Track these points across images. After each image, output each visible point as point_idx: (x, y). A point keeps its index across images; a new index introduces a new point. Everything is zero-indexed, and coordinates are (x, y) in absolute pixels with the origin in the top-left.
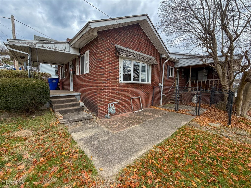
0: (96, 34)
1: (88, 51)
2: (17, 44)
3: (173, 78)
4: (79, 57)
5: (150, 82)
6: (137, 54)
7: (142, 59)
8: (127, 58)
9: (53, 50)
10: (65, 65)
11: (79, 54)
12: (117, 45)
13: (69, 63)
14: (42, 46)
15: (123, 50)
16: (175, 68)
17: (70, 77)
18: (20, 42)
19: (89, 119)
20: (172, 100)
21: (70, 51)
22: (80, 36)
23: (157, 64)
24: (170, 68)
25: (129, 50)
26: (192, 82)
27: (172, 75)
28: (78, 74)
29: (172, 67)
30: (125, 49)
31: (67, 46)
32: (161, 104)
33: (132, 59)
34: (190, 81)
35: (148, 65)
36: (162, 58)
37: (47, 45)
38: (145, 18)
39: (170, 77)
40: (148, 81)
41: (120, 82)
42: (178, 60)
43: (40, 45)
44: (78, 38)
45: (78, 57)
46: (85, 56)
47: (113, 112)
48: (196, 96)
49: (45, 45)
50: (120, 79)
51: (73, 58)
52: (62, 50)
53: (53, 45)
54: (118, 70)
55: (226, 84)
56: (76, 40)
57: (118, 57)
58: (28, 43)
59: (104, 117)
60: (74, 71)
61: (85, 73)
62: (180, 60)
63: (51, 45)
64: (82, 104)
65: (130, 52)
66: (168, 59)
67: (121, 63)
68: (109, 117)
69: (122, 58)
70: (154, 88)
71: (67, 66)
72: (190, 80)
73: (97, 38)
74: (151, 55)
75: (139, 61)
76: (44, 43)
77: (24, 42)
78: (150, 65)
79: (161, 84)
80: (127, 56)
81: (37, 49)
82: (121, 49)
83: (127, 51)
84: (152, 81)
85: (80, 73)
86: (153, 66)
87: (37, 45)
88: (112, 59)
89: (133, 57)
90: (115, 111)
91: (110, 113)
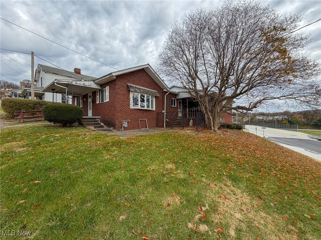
0: (115, 78)
1: (108, 87)
2: (61, 82)
3: (175, 107)
4: (100, 90)
5: (154, 109)
6: (142, 89)
7: (147, 93)
8: (136, 91)
9: (83, 85)
10: (83, 96)
11: (100, 88)
12: (128, 84)
13: (88, 94)
14: (76, 83)
15: (133, 86)
16: (177, 99)
17: (89, 105)
18: (63, 80)
19: (110, 130)
20: (175, 125)
21: (94, 86)
22: (104, 78)
23: (159, 96)
24: (172, 99)
25: (137, 86)
26: (189, 110)
27: (174, 105)
28: (98, 102)
29: (175, 99)
30: (134, 86)
31: (92, 82)
32: (165, 127)
33: (139, 92)
34: (187, 110)
35: (151, 97)
36: (164, 91)
37: (79, 82)
38: (148, 66)
39: (173, 106)
40: (152, 107)
41: (131, 108)
42: (178, 93)
43: (75, 82)
44: (102, 79)
45: (98, 90)
46: (105, 90)
47: (126, 126)
48: (191, 120)
49: (78, 82)
50: (130, 106)
51: (94, 90)
52: (88, 86)
53: (83, 82)
54: (129, 99)
55: (204, 110)
56: (101, 79)
57: (129, 91)
58: (68, 81)
59: (120, 131)
60: (94, 101)
61: (104, 102)
62: (180, 93)
63: (82, 82)
64: (102, 124)
65: (137, 88)
66: (169, 93)
67: (131, 95)
68: (123, 130)
69: (132, 92)
70: (158, 114)
71: (85, 97)
72: (187, 108)
73: (115, 79)
74: (154, 89)
75: (144, 93)
76: (77, 81)
77: (65, 80)
78: (154, 96)
79: (163, 111)
80: (135, 90)
81: (72, 85)
82: (131, 86)
83: (136, 87)
84: (156, 108)
85: (100, 102)
86: (156, 97)
87: (73, 82)
88: (125, 92)
89: (140, 91)
90: (127, 125)
91: (124, 127)
